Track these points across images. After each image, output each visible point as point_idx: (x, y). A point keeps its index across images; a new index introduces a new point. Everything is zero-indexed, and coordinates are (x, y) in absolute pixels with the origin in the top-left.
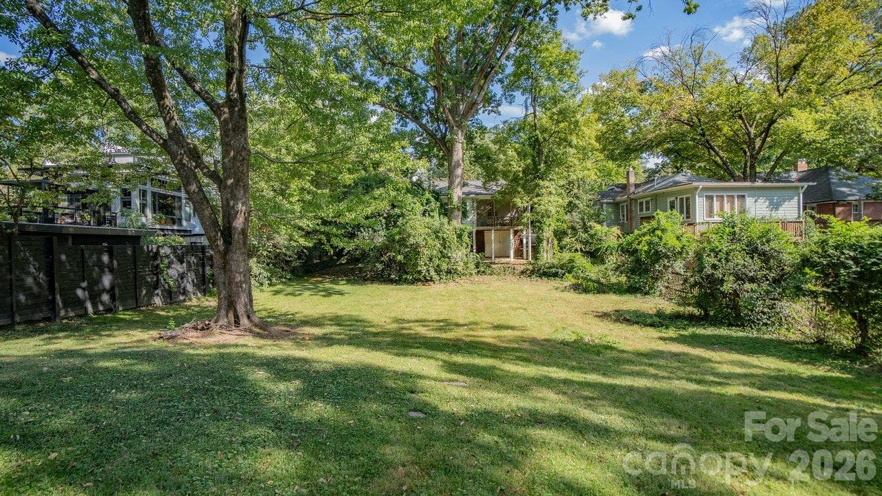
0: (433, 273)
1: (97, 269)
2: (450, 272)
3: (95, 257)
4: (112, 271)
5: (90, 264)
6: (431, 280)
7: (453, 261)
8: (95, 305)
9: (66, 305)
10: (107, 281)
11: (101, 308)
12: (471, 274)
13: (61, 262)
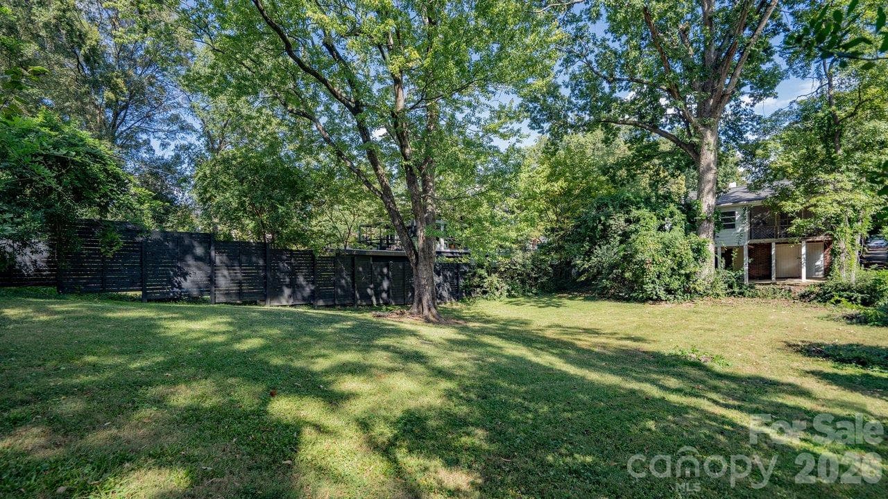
0: (662, 294)
1: (380, 277)
3: (379, 269)
4: (388, 278)
5: (376, 274)
6: (659, 299)
8: (378, 300)
9: (361, 298)
10: (385, 284)
11: (381, 302)
13: (359, 272)
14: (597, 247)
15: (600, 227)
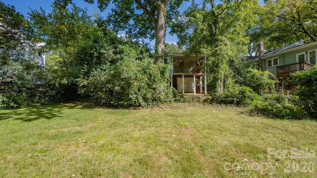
0: (141, 100)
2: (156, 100)
6: (140, 105)
7: (158, 92)
12: (171, 101)
14: (93, 69)
15: (96, 54)
